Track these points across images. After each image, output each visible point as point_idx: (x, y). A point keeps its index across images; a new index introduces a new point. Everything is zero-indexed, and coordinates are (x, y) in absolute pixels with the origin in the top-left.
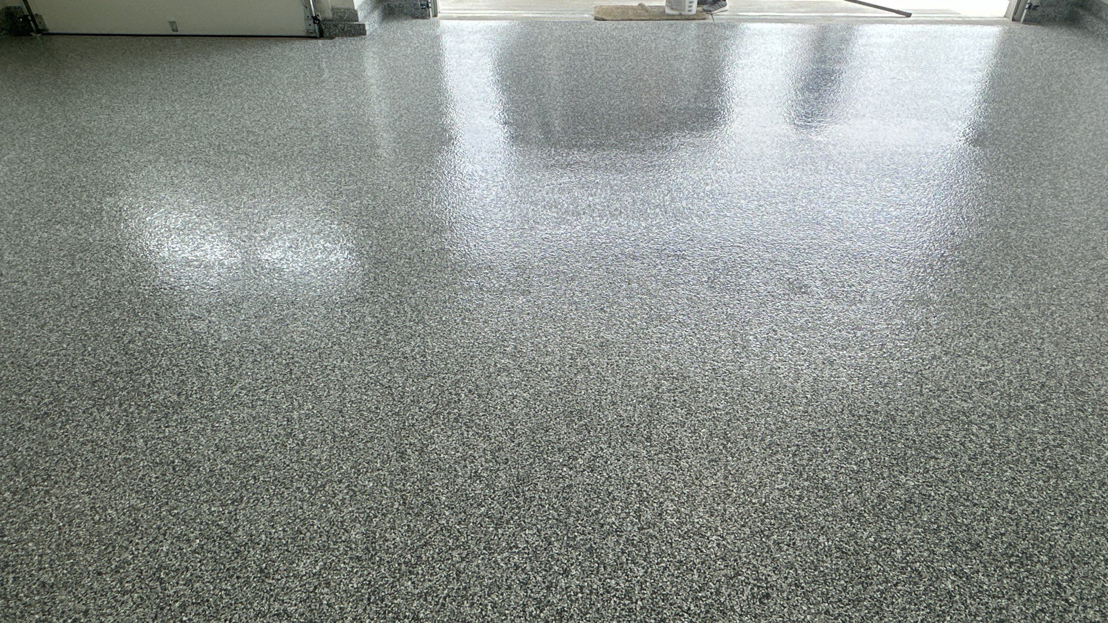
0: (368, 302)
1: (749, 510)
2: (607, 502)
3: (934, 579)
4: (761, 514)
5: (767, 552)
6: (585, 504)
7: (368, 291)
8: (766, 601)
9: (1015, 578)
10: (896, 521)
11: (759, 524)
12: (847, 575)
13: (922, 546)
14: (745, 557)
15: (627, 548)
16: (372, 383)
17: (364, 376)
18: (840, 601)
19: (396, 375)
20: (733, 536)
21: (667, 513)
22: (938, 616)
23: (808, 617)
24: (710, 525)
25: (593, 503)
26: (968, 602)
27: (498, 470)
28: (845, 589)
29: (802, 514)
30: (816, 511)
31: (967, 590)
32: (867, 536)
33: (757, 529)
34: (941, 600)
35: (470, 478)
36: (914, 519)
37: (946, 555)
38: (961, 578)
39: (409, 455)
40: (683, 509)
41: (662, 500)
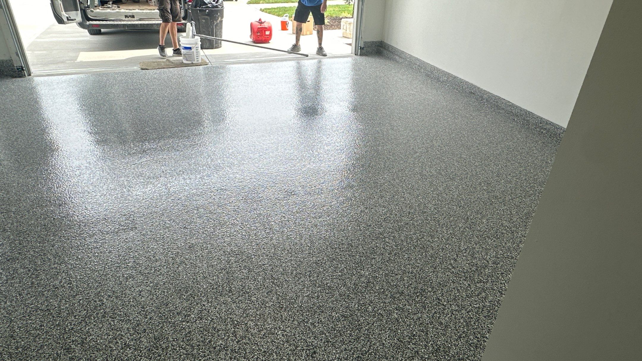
0: (18, 259)
1: (294, 312)
2: (215, 334)
3: (388, 315)
4: (301, 312)
5: (309, 330)
6: (202, 339)
7: (17, 253)
8: (315, 356)
9: (421, 302)
10: (365, 293)
11: (301, 317)
12: (350, 327)
13: (379, 301)
14: (298, 336)
15: (233, 355)
16: (33, 311)
17: (25, 308)
18: (350, 341)
19: (51, 301)
20: (289, 328)
21: (250, 328)
22: (395, 332)
23: (337, 355)
24: (275, 326)
25: (206, 337)
26: (405, 320)
27: (140, 337)
28: (351, 335)
29: (321, 305)
30: (327, 301)
31: (403, 315)
32: (354, 305)
33: (301, 320)
34: (394, 324)
35: (122, 348)
36: (373, 290)
37: (390, 302)
38: (400, 310)
39: (74, 349)
40: (259, 323)
41: (246, 322)
